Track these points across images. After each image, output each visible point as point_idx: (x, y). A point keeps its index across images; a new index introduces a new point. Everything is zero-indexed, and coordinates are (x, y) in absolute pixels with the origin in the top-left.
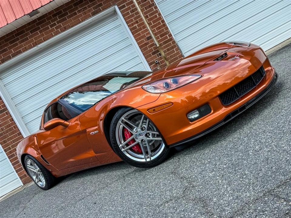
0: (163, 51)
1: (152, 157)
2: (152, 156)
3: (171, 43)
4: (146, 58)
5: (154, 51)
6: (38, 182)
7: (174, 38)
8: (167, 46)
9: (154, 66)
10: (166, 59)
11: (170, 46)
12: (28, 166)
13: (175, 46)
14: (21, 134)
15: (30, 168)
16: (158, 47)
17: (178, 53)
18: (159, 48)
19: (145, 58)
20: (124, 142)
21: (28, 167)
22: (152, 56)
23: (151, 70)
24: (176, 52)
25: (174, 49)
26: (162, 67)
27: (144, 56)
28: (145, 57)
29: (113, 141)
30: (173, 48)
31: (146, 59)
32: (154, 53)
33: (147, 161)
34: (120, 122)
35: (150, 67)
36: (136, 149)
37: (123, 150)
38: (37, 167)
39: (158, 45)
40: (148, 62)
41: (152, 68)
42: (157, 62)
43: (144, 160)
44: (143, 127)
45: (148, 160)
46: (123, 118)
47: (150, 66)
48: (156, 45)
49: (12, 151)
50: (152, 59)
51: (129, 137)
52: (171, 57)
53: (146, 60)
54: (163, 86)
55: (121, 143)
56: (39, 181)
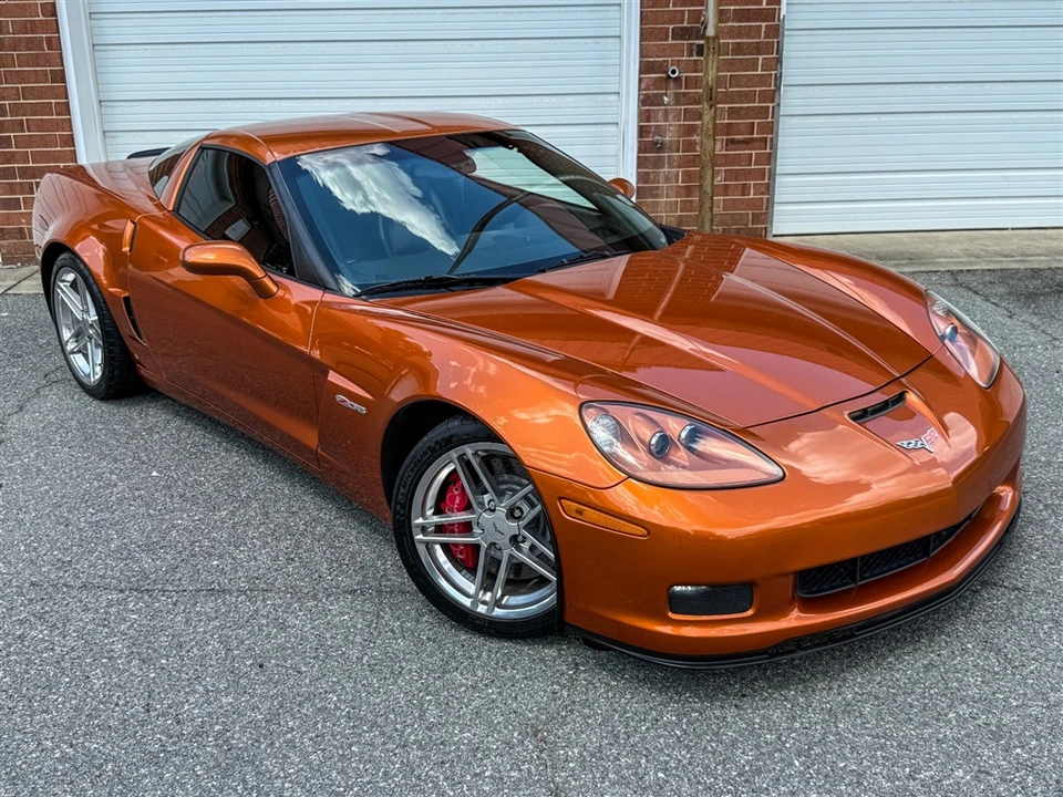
0: (715, 63)
1: (496, 609)
2: (499, 607)
3: (763, 30)
4: (643, 36)
5: (685, 25)
6: (72, 352)
7: (783, 12)
8: (739, 32)
9: (657, 83)
10: (711, 99)
11: (753, 38)
12: (61, 285)
13: (767, 48)
14: (63, 80)
15: (63, 292)
16: (708, 38)
17: (764, 80)
18: (708, 43)
19: (642, 34)
20: (434, 514)
21: (60, 288)
22: (670, 41)
23: (639, 90)
24: (759, 72)
25: (761, 57)
26: (682, 99)
27: (641, 24)
28: (641, 29)
29: (403, 494)
30: (758, 49)
31: (641, 40)
32: (681, 34)
33: (479, 610)
34: (454, 454)
35: (640, 80)
36: (461, 554)
37: (420, 537)
38: (93, 311)
39: (710, 32)
40: (641, 56)
41: (643, 86)
42: (673, 72)
43: (467, 602)
44: (518, 508)
45: (482, 609)
46: (468, 450)
47: (640, 73)
48: (705, 28)
49: (6, 125)
50: (662, 51)
51: (459, 510)
52: (733, 82)
53: (641, 45)
54: (647, 440)
55: (423, 515)
56: (79, 351)
